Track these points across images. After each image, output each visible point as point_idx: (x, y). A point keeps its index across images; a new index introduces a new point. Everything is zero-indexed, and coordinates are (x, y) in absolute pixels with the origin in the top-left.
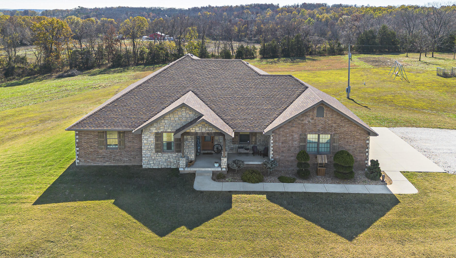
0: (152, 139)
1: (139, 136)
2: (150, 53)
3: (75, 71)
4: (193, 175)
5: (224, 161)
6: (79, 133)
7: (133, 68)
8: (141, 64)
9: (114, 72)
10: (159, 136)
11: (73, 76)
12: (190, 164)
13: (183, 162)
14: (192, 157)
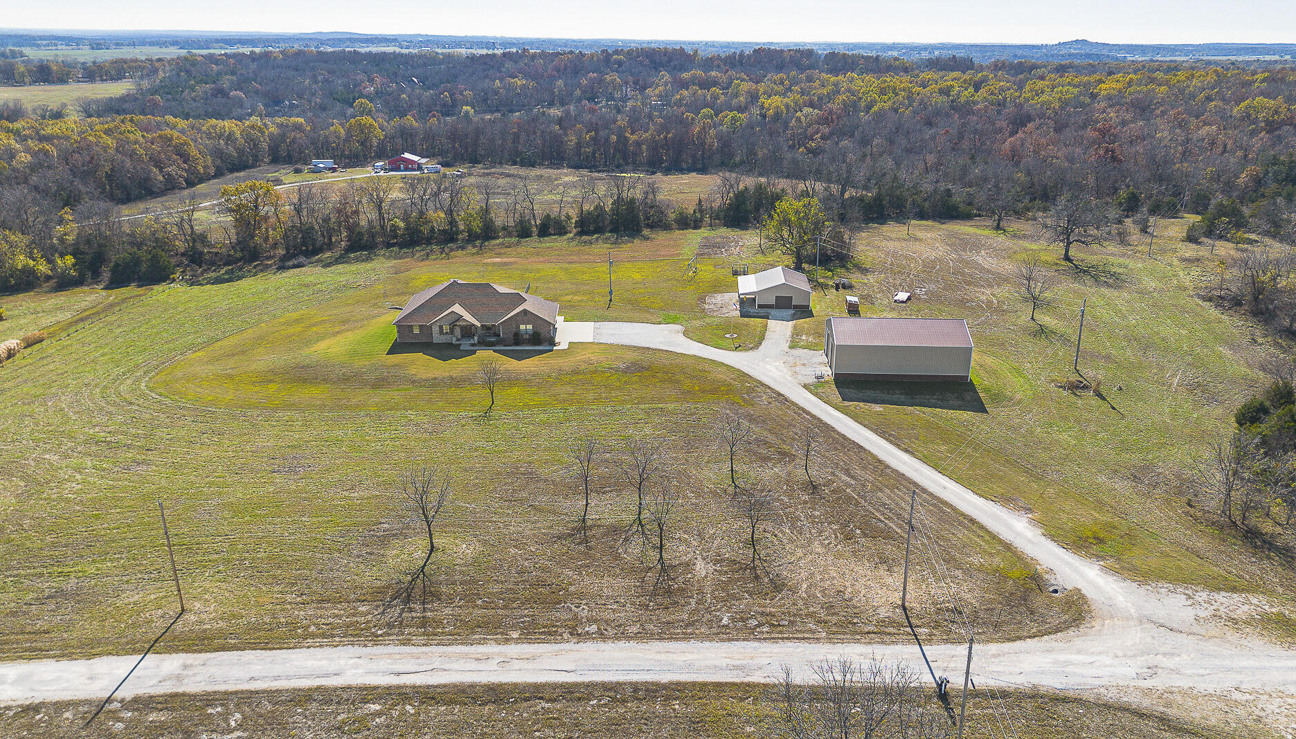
0: (438, 328)
1: (430, 327)
2: (407, 229)
3: (302, 259)
4: (460, 345)
5: (476, 338)
6: (399, 326)
7: (382, 252)
8: (394, 245)
9: (357, 260)
10: (441, 327)
11: (302, 267)
12: (458, 340)
13: (454, 339)
14: (460, 337)
